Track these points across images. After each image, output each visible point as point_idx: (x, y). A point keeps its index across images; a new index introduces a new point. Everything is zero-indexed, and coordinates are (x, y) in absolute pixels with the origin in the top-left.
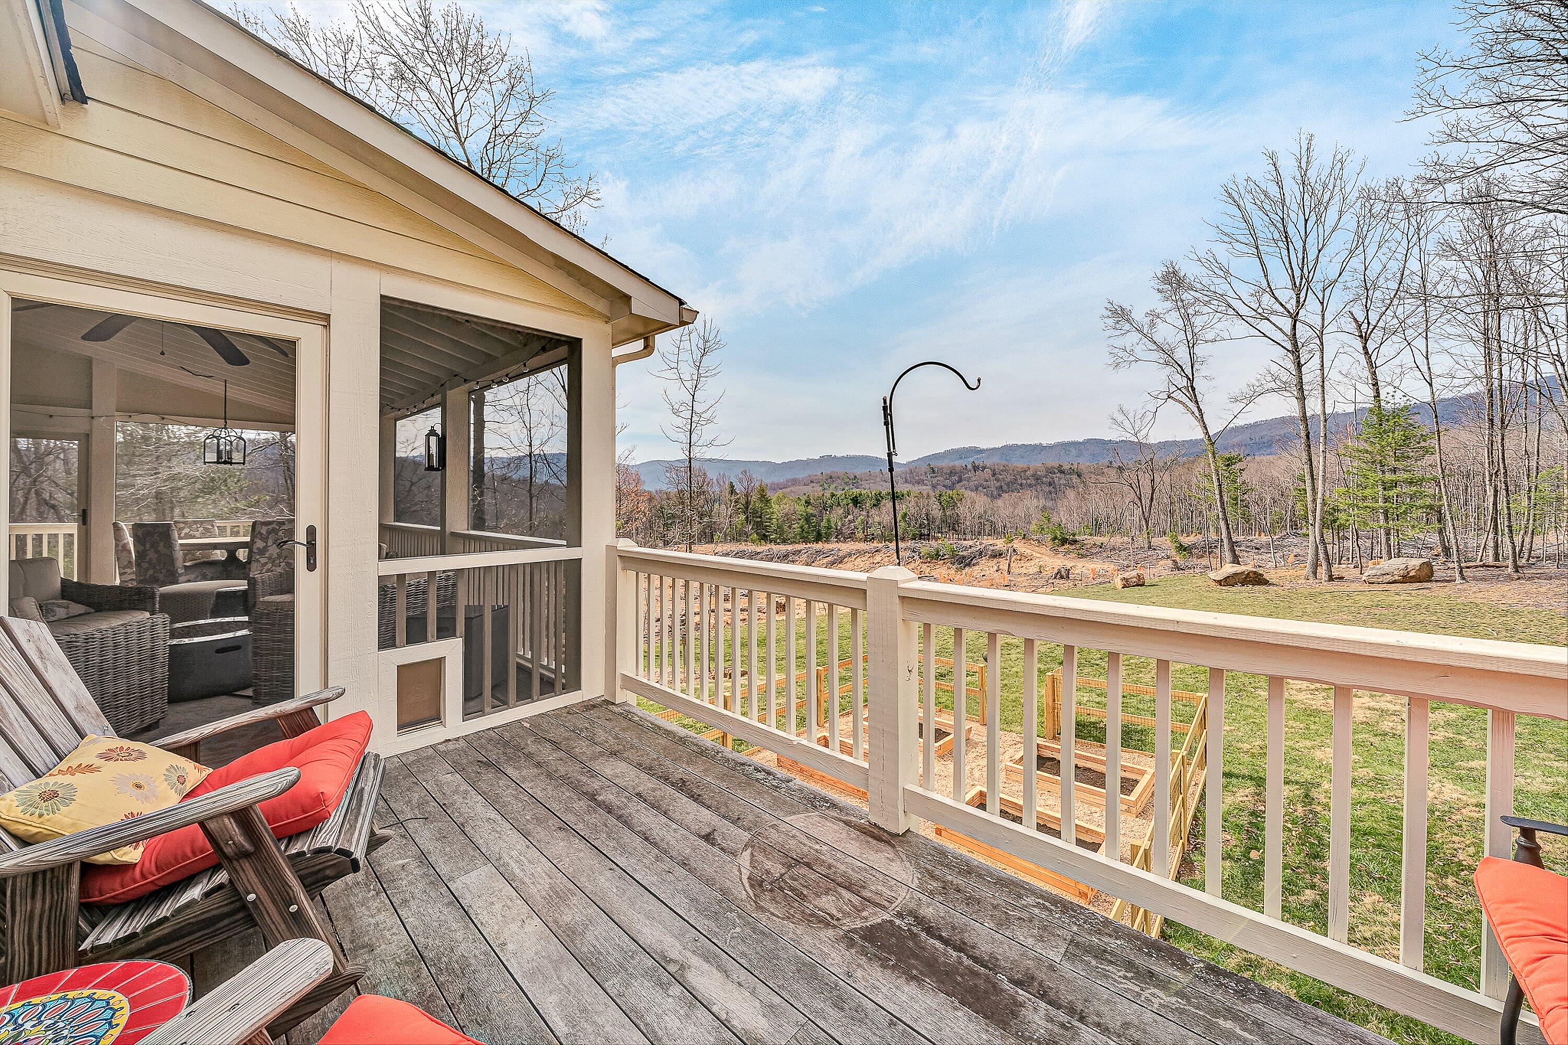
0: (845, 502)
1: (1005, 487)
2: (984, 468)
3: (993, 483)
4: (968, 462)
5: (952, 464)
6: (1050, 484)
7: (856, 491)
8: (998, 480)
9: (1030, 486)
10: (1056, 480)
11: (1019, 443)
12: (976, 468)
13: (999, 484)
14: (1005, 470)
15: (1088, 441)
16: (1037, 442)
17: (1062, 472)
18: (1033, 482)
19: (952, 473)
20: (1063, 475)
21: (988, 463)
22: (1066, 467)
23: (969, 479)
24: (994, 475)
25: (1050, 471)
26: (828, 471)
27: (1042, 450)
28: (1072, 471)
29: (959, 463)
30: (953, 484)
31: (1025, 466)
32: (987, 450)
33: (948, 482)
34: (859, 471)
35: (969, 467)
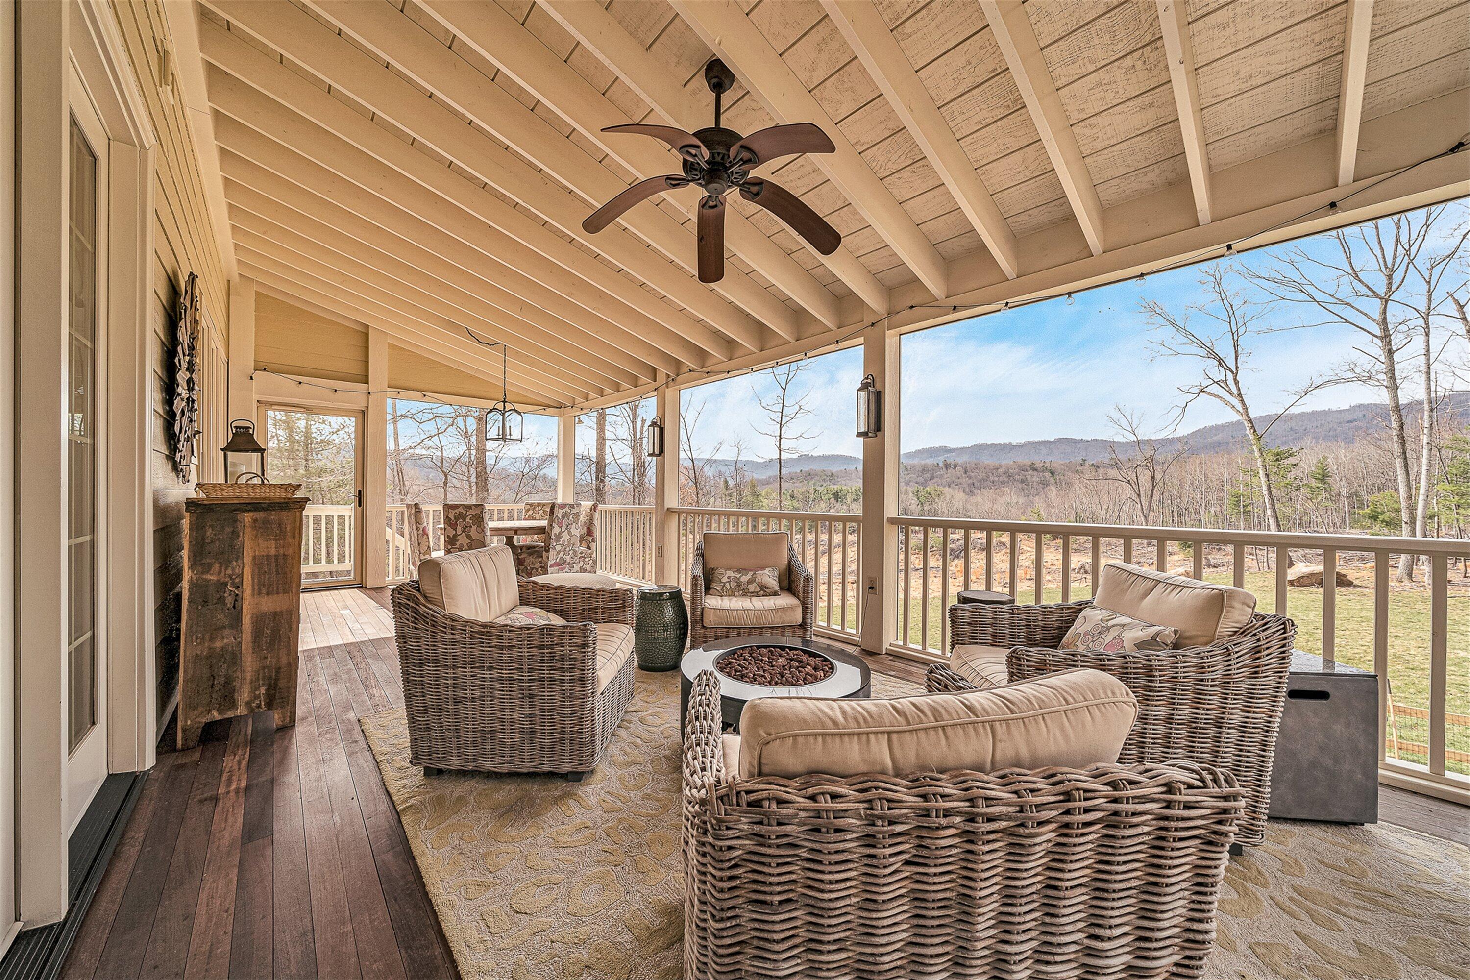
0: (827, 497)
1: (977, 484)
2: (956, 466)
3: (965, 480)
4: (940, 460)
5: (923, 462)
6: (1022, 481)
7: (836, 488)
8: (970, 478)
9: (1003, 483)
10: (1029, 477)
11: (989, 443)
12: (947, 466)
13: (971, 481)
14: (977, 466)
15: (1059, 440)
16: (1007, 442)
17: (1035, 470)
18: (1006, 479)
19: (924, 470)
20: (1036, 473)
21: (960, 461)
22: (1038, 465)
23: (941, 476)
24: (966, 472)
25: (1023, 469)
26: (806, 468)
27: (1011, 449)
28: (1044, 469)
29: (930, 461)
30: (926, 481)
31: (997, 463)
32: (957, 449)
33: (921, 480)
34: (835, 468)
35: (941, 464)
